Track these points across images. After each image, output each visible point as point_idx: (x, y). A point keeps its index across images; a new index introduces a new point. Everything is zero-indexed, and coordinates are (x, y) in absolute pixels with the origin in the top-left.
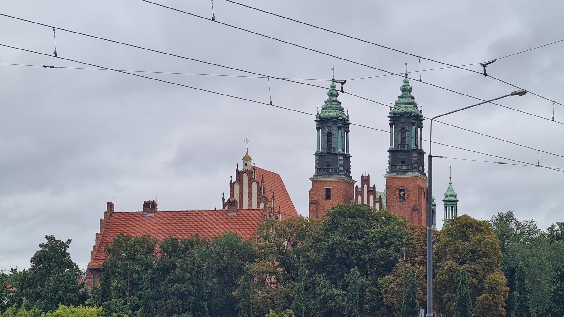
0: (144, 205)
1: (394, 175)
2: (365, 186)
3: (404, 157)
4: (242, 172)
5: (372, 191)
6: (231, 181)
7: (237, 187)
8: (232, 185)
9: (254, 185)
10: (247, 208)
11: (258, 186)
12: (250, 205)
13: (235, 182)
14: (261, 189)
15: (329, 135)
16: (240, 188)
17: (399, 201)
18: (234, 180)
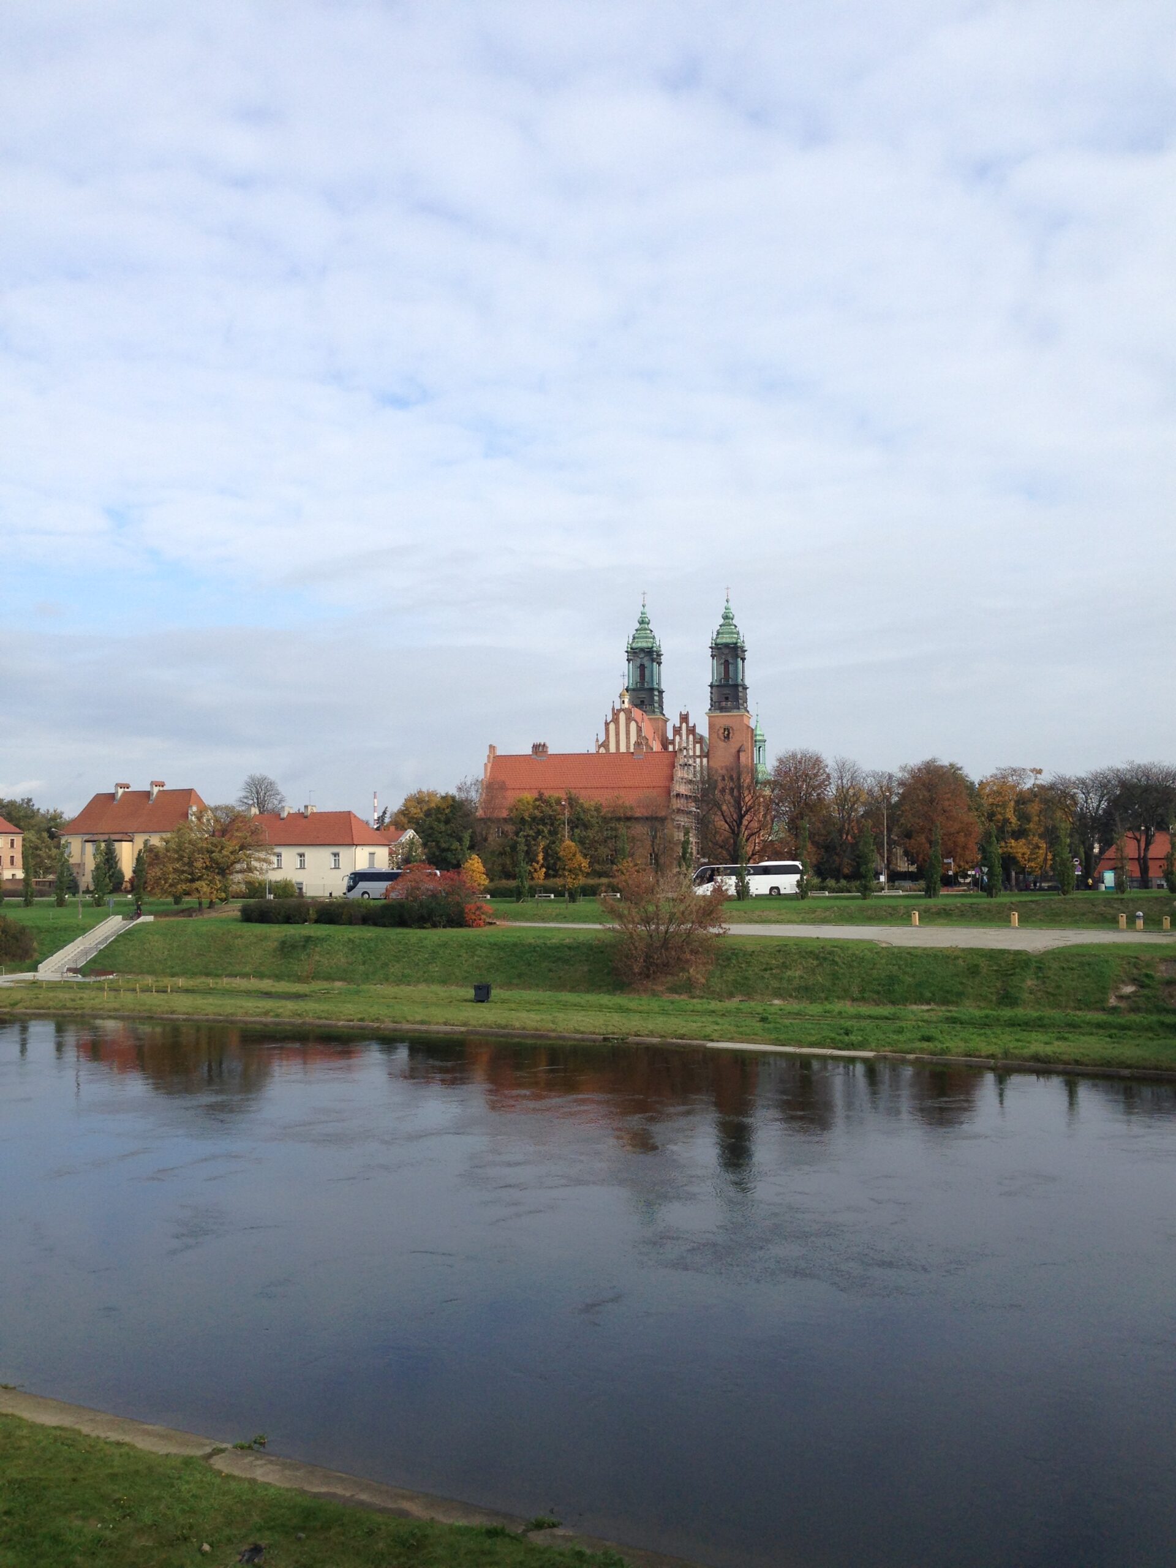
0: (533, 748)
1: (718, 713)
2: (684, 725)
3: (728, 692)
4: (619, 711)
5: (692, 731)
6: (606, 721)
7: (612, 726)
8: (607, 724)
9: (633, 725)
10: (625, 751)
11: (638, 726)
12: (628, 747)
13: (611, 721)
14: (641, 730)
15: (642, 667)
16: (616, 728)
17: (724, 741)
18: (609, 718)
